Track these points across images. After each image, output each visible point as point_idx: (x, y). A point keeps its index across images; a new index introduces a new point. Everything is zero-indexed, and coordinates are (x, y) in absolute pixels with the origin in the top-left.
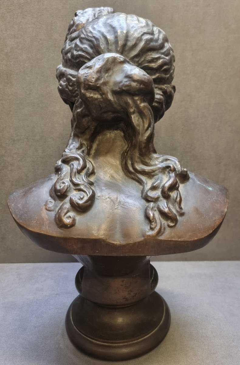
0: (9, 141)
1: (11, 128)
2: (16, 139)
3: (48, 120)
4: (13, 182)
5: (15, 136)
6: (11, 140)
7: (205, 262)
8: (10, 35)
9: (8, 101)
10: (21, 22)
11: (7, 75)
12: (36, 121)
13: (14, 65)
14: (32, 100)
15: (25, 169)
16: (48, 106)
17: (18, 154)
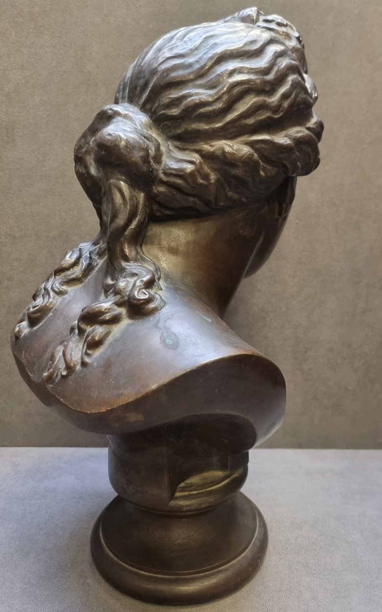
0: (7, 238)
1: (11, 216)
2: (17, 235)
3: (72, 205)
4: (9, 307)
5: (16, 230)
6: (9, 237)
7: (332, 451)
8: (15, 64)
9: (7, 171)
10: (34, 43)
11: (7, 128)
12: (53, 206)
13: (19, 113)
14: (47, 171)
15: (32, 287)
16: (74, 182)
17: (21, 260)
